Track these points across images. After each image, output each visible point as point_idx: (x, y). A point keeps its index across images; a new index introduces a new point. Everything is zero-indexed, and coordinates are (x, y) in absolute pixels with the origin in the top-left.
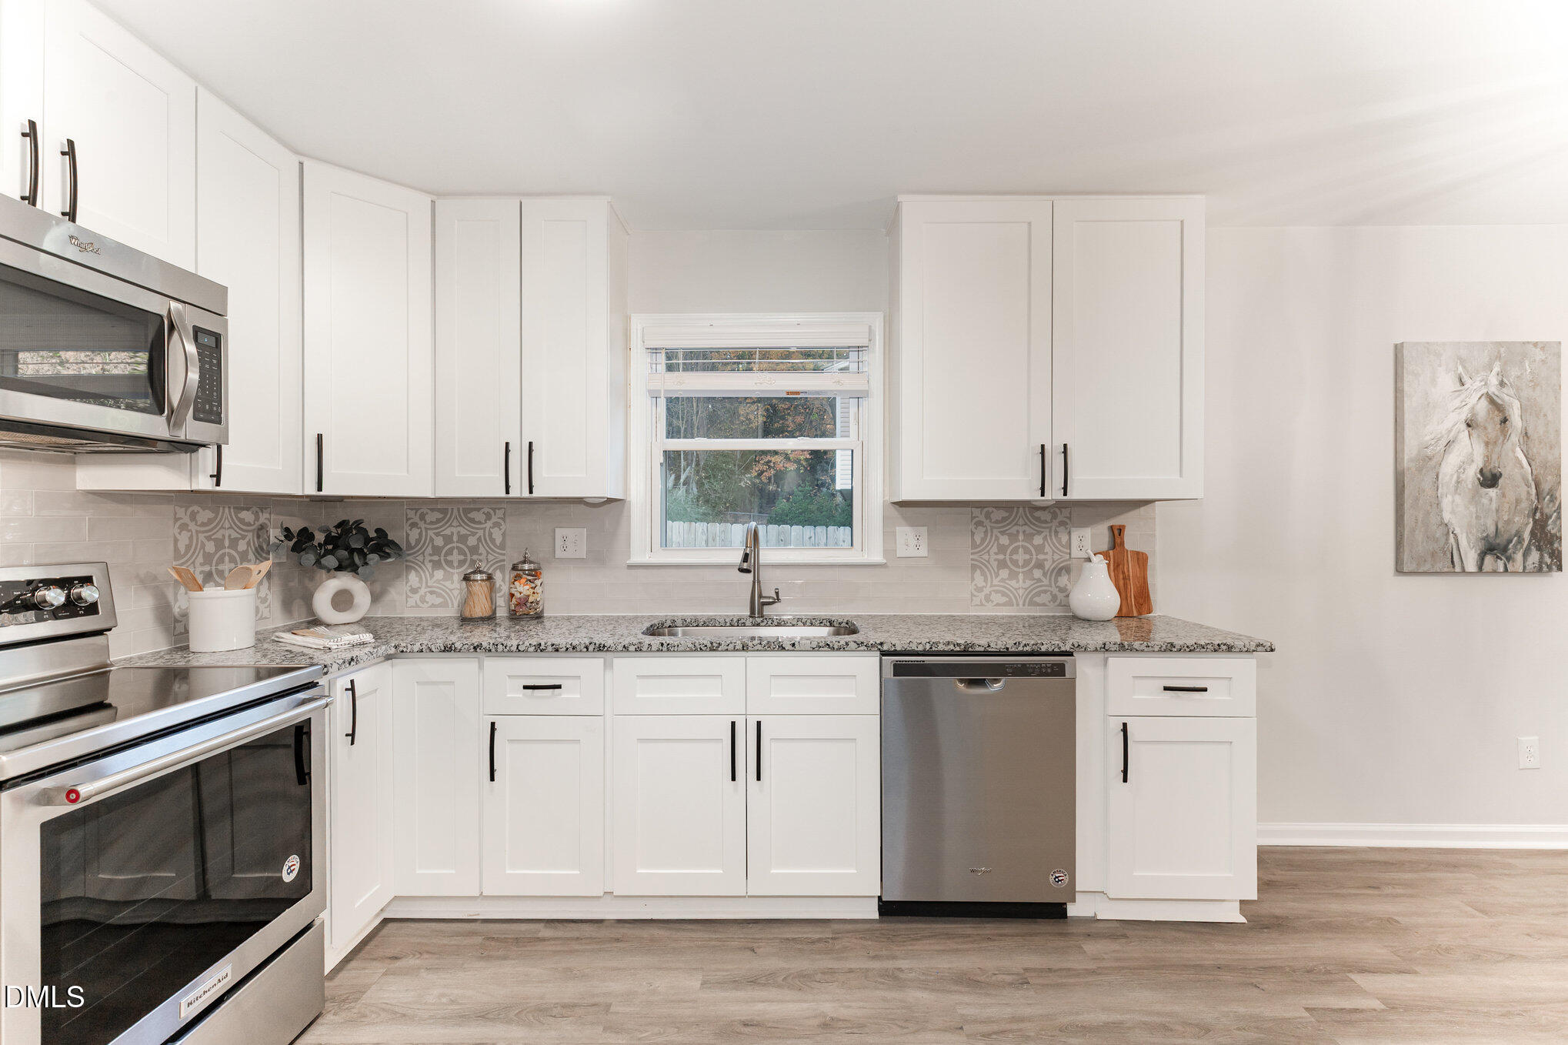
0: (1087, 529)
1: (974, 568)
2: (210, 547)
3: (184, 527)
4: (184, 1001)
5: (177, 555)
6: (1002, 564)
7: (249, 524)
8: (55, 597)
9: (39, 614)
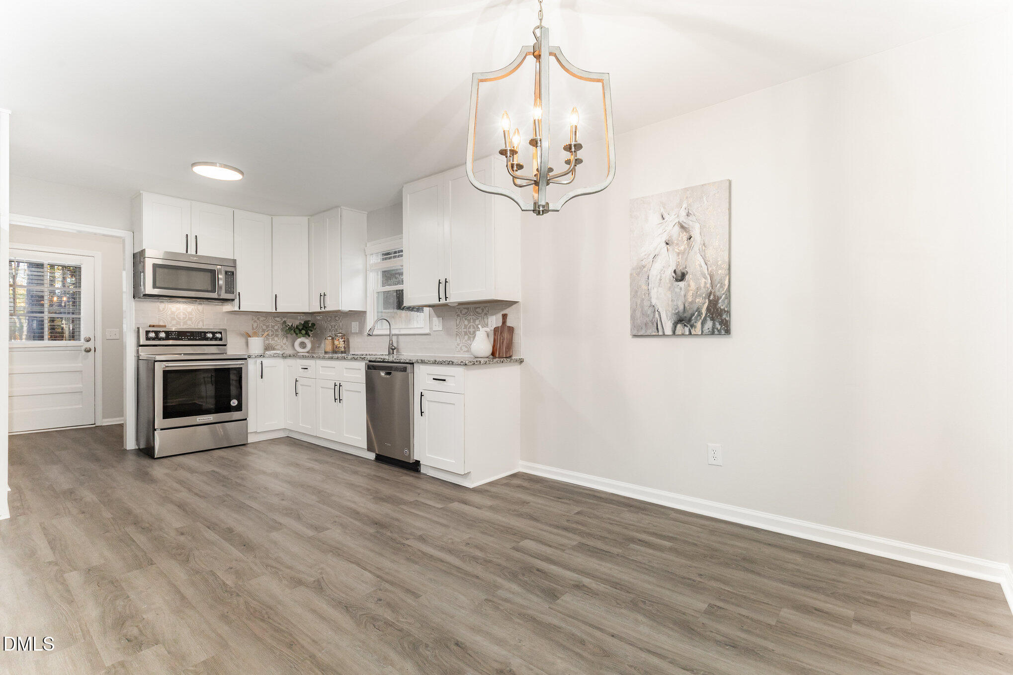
0: (493, 316)
1: (457, 335)
2: (264, 327)
3: (255, 321)
4: (198, 419)
5: (253, 329)
6: (466, 333)
7: (279, 321)
8: (210, 335)
9: (207, 339)
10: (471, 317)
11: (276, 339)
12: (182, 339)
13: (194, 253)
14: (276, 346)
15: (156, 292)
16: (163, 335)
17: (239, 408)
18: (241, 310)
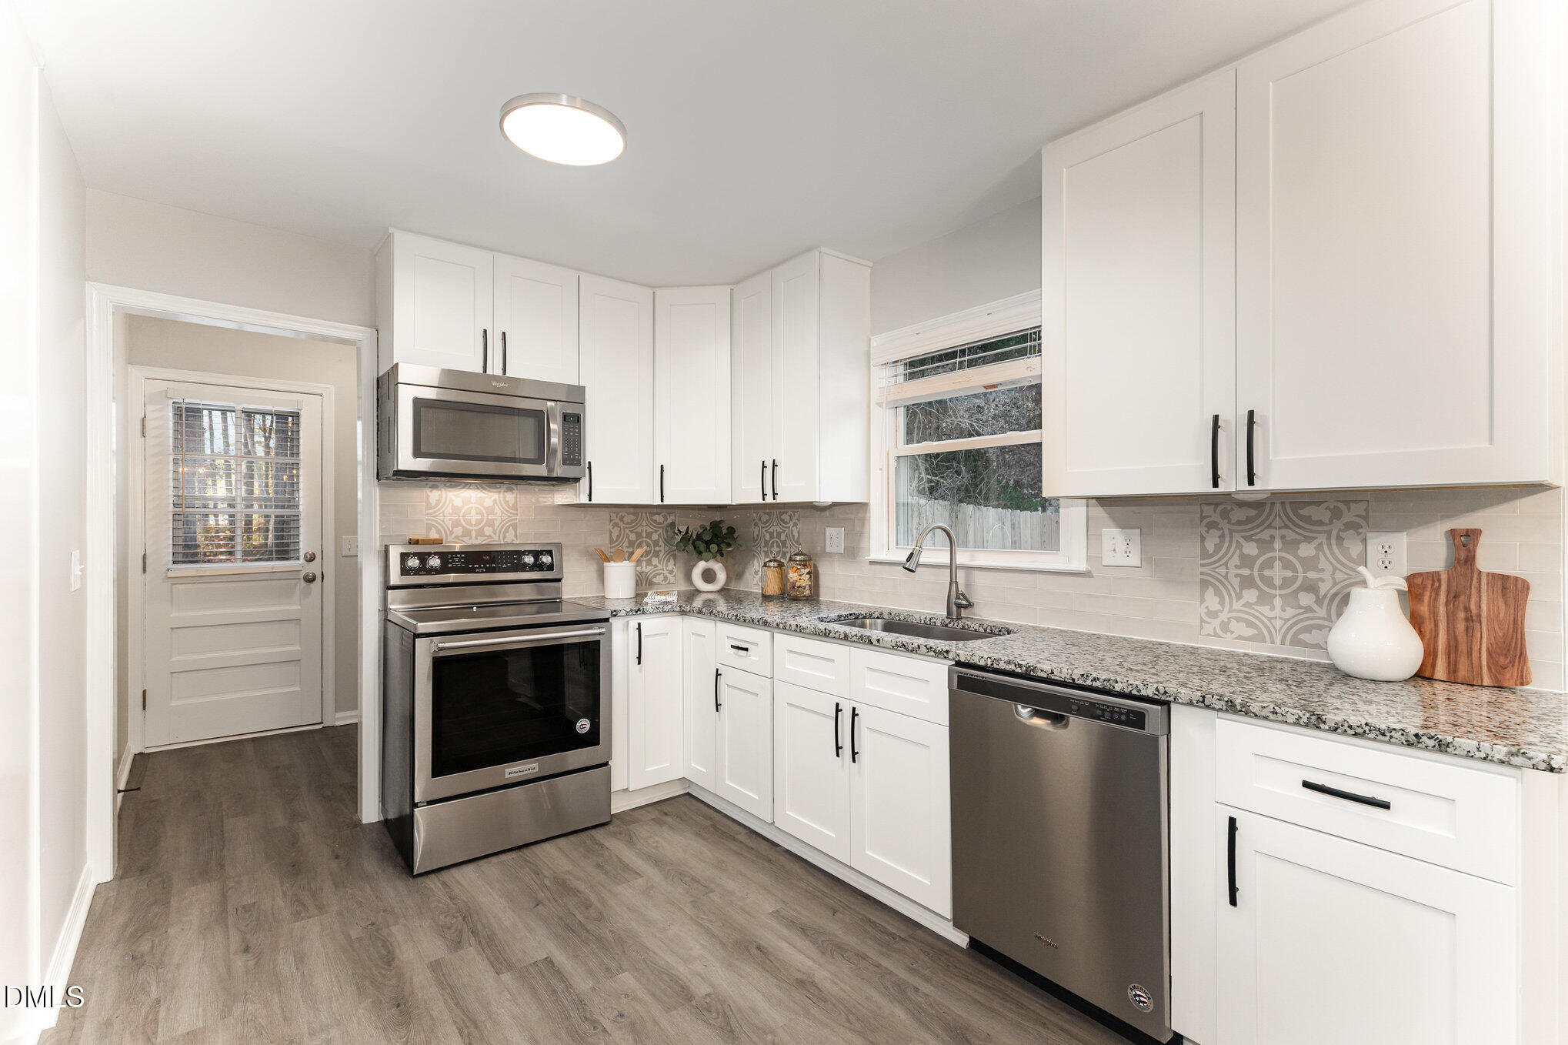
2: (633, 537)
3: (616, 525)
4: (507, 771)
5: (612, 541)
7: (660, 523)
8: (529, 560)
9: (523, 567)
10: (1277, 533)
11: (655, 561)
12: (473, 571)
13: (499, 373)
14: (655, 576)
15: (423, 464)
16: (435, 562)
17: (592, 738)
18: (593, 502)
